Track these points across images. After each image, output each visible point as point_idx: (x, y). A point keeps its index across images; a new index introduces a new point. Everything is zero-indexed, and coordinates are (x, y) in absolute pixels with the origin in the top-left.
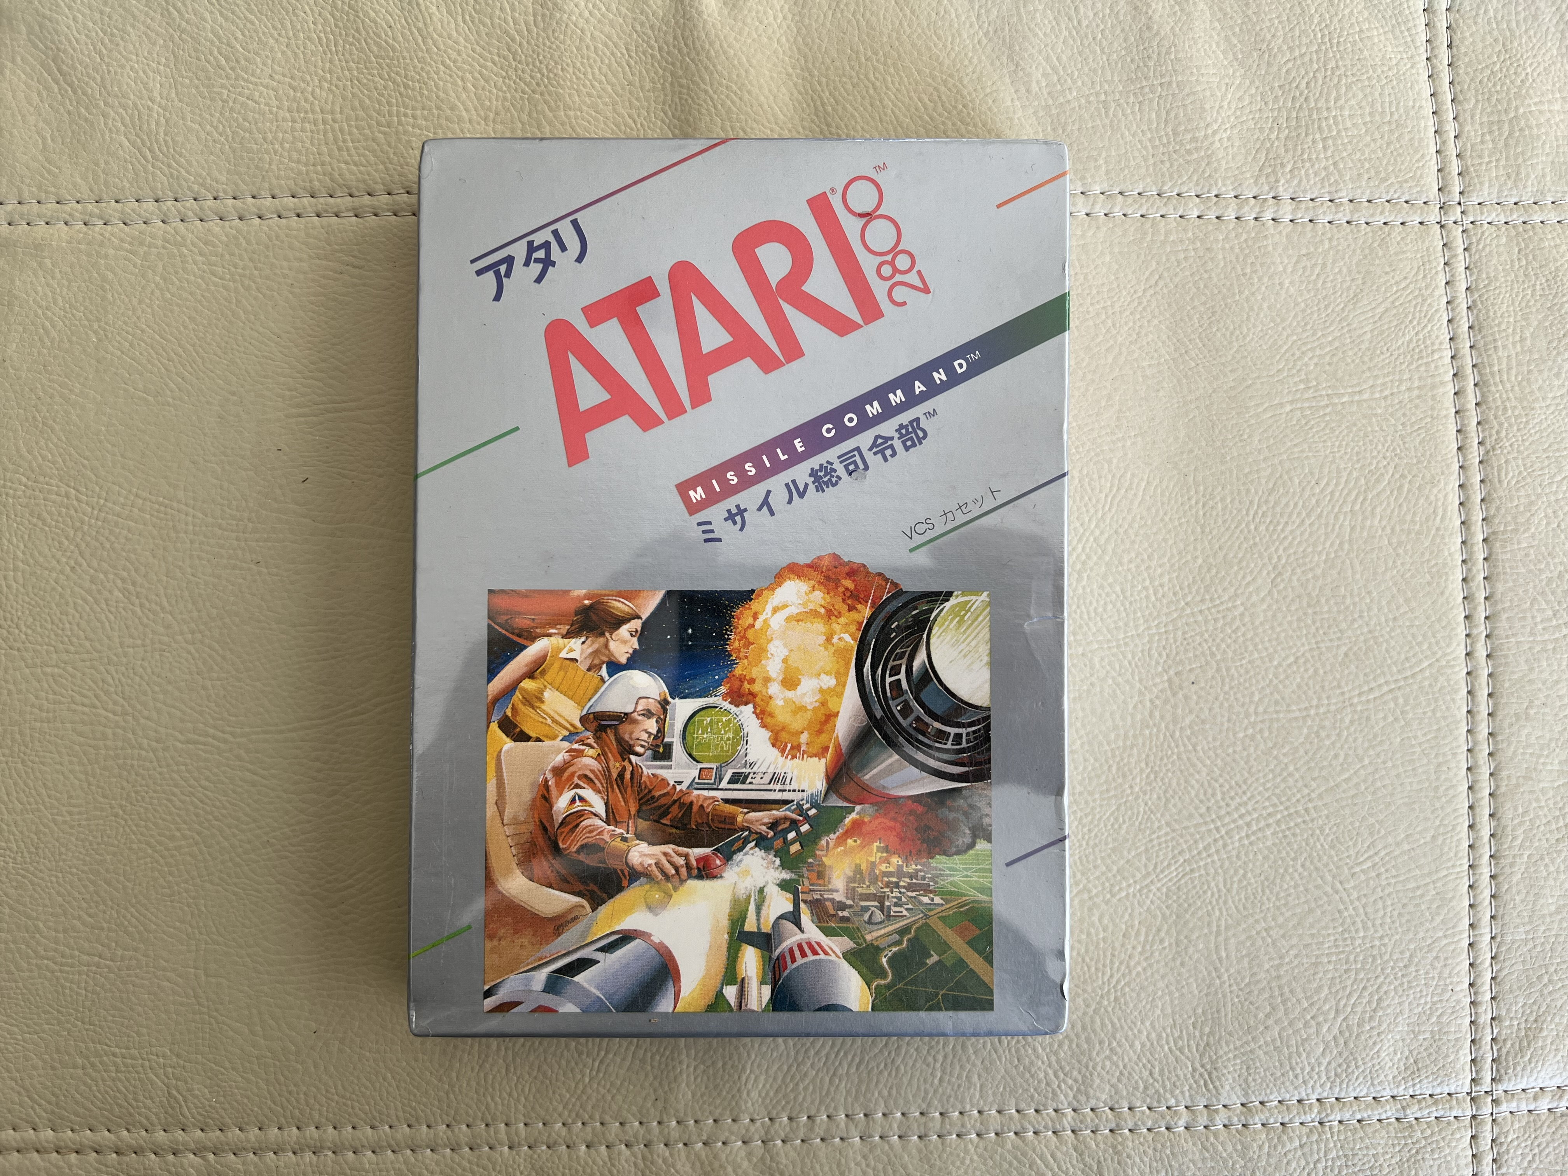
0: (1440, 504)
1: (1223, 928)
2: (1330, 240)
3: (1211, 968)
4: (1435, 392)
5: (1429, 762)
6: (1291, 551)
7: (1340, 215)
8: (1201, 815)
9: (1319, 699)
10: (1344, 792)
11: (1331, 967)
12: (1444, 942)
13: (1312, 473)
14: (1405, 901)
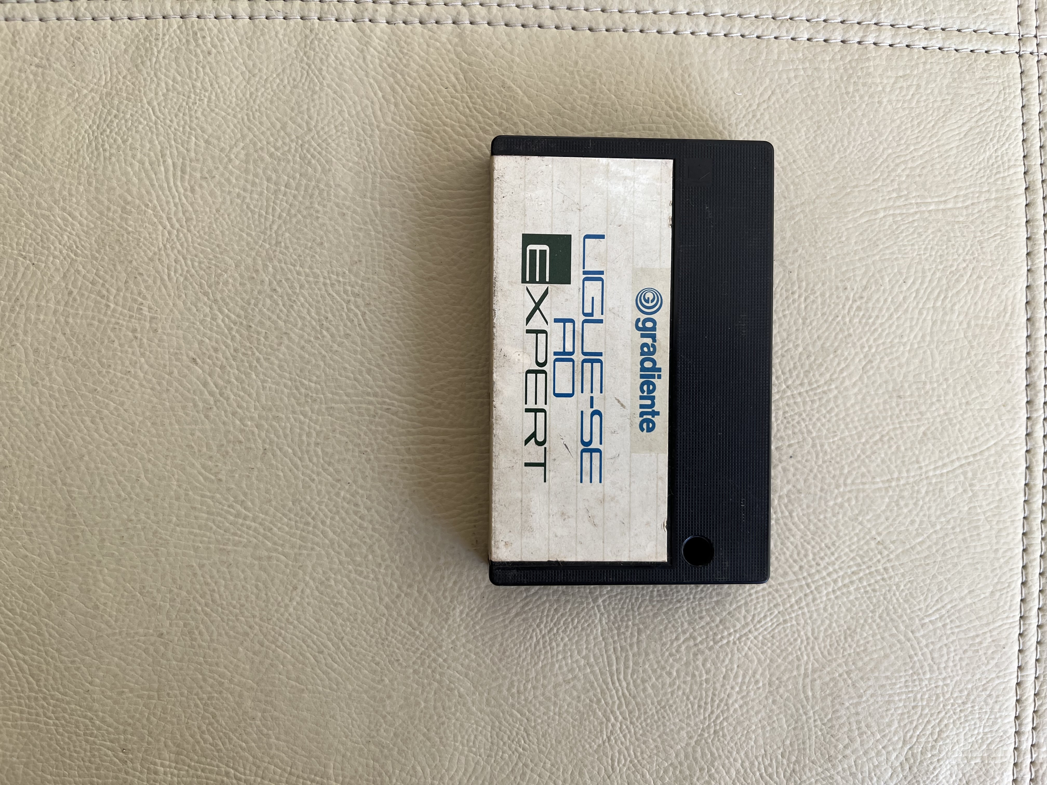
0: (1010, 302)
1: (810, 671)
2: (925, 63)
3: (799, 706)
4: (1010, 203)
5: (991, 528)
6: (881, 342)
7: (934, 42)
8: (794, 573)
9: (900, 472)
10: (918, 553)
11: (901, 704)
12: (997, 682)
13: (901, 273)
14: (965, 647)
